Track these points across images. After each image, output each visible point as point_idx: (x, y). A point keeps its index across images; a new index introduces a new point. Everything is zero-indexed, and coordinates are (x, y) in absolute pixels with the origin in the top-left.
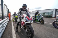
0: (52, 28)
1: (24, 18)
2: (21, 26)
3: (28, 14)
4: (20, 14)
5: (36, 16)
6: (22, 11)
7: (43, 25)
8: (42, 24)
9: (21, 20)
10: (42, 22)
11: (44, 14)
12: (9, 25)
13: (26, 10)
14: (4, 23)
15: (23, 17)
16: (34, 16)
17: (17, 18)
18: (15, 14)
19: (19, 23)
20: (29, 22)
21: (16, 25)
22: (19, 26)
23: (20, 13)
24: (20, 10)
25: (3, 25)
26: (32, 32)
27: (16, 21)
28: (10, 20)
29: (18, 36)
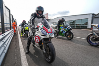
0: (85, 46)
1: (40, 30)
2: (34, 43)
3: (46, 23)
4: (33, 24)
5: (59, 27)
6: (36, 18)
7: (72, 41)
8: (70, 39)
9: (34, 33)
10: (69, 36)
11: (74, 22)
12: (15, 42)
13: (43, 17)
14: (6, 39)
15: (38, 28)
16: (56, 27)
17: (28, 30)
18: (24, 23)
19: (31, 38)
20: (48, 37)
21: (26, 42)
22: (31, 44)
23: (33, 21)
24: (32, 15)
25: (5, 43)
26: (52, 53)
27: (26, 36)
28: (15, 34)
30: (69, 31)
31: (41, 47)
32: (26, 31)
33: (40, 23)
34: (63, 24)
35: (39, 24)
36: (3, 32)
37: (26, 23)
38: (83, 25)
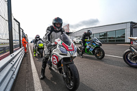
0: (122, 68)
1: (58, 48)
3: (66, 38)
6: (53, 33)
7: (103, 61)
9: (51, 51)
10: (98, 54)
12: (26, 64)
13: (62, 31)
14: (15, 60)
15: (55, 46)
16: (80, 43)
17: (43, 48)
18: (37, 39)
19: (47, 59)
20: (69, 56)
21: (41, 63)
23: (49, 37)
25: (13, 65)
27: (41, 55)
29: (47, 87)
30: (98, 47)
31: (60, 70)
32: (40, 50)
33: (59, 39)
34: (90, 38)
35: (56, 40)
36: (12, 52)
37: (40, 39)
38: (119, 38)
